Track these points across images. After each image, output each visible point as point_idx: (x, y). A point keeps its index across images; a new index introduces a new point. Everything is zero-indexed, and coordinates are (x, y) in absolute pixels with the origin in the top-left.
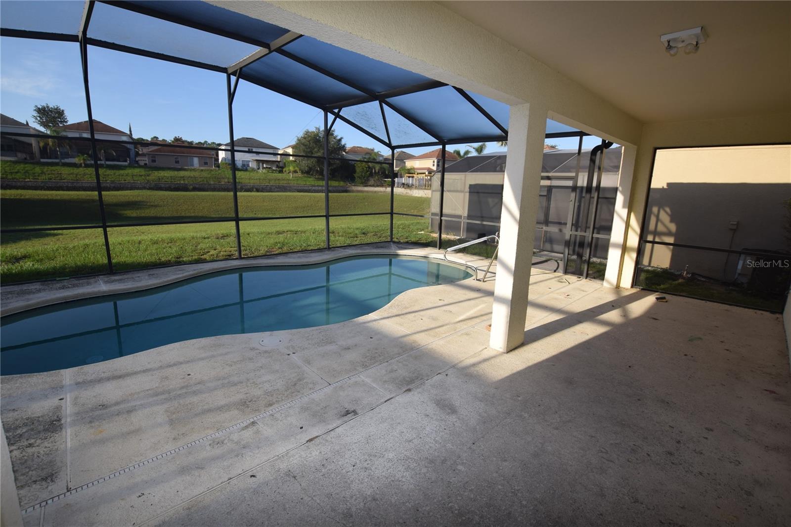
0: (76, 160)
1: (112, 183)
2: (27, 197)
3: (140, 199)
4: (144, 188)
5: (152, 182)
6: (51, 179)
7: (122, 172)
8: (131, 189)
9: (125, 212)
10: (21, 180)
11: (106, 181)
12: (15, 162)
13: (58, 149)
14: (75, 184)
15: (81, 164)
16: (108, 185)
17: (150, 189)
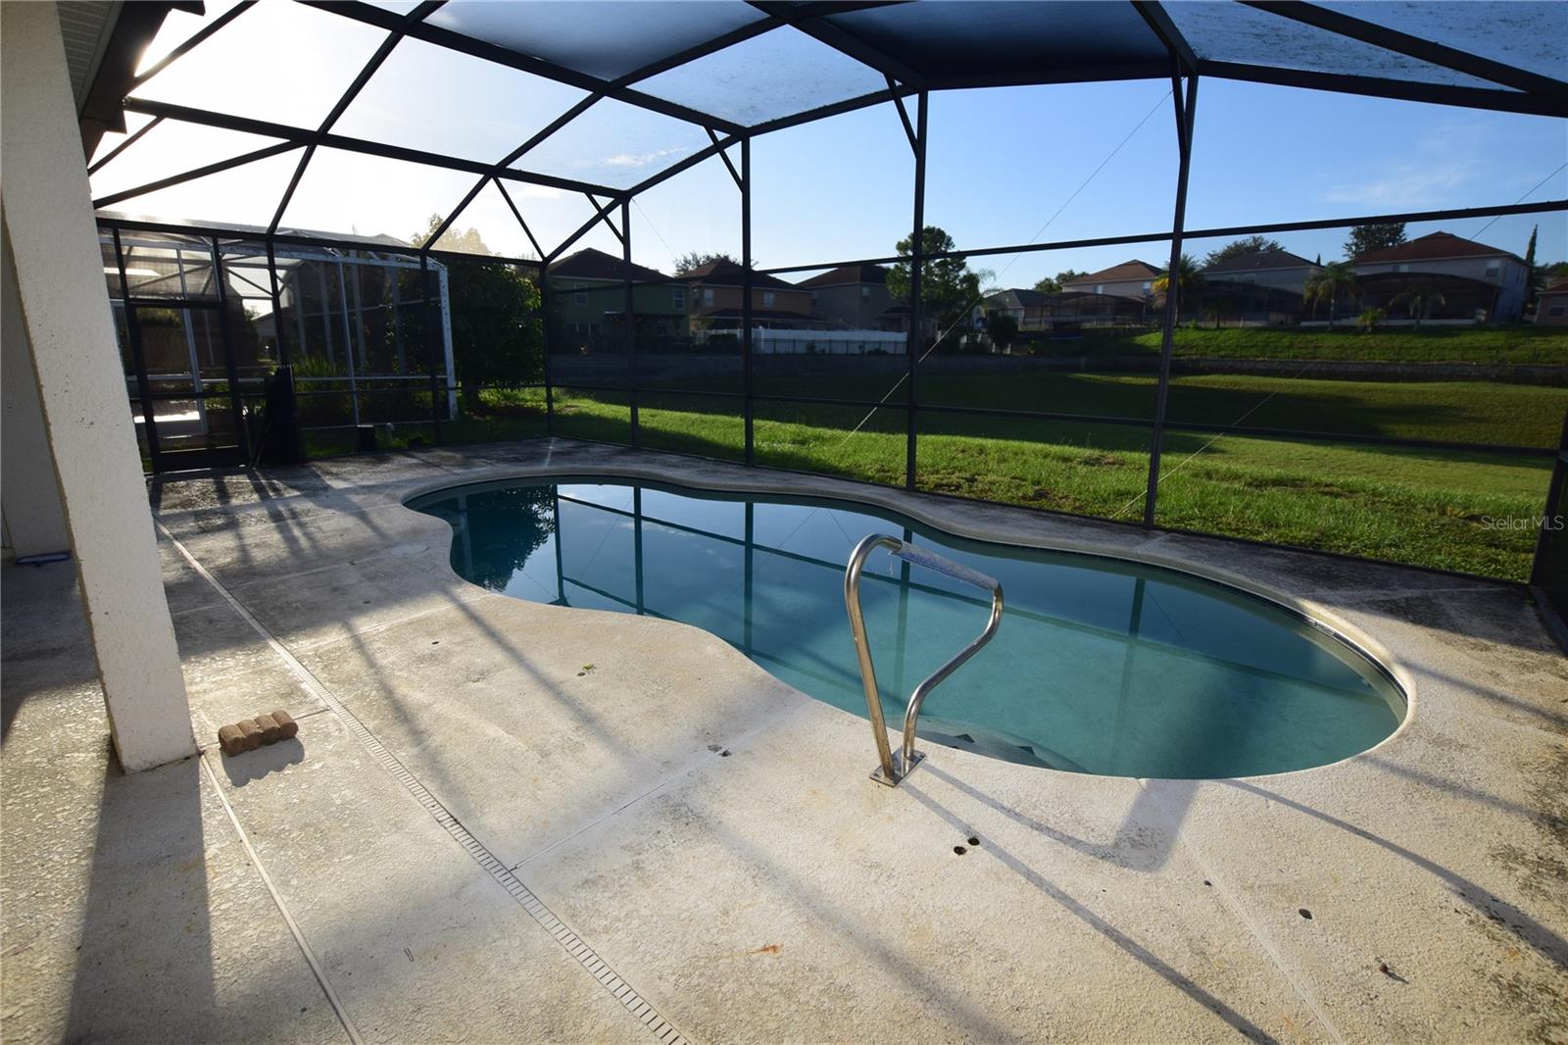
0: (1357, 321)
1: (1407, 365)
2: (1243, 387)
3: (1451, 401)
4: (1484, 377)
5: (1509, 363)
6: (1297, 357)
7: (1446, 341)
8: (1450, 378)
9: (1396, 427)
10: (1251, 359)
11: (1398, 360)
12: (1258, 330)
13: (1333, 301)
14: (1334, 366)
15: (1366, 327)
16: (1399, 369)
17: (1501, 379)
